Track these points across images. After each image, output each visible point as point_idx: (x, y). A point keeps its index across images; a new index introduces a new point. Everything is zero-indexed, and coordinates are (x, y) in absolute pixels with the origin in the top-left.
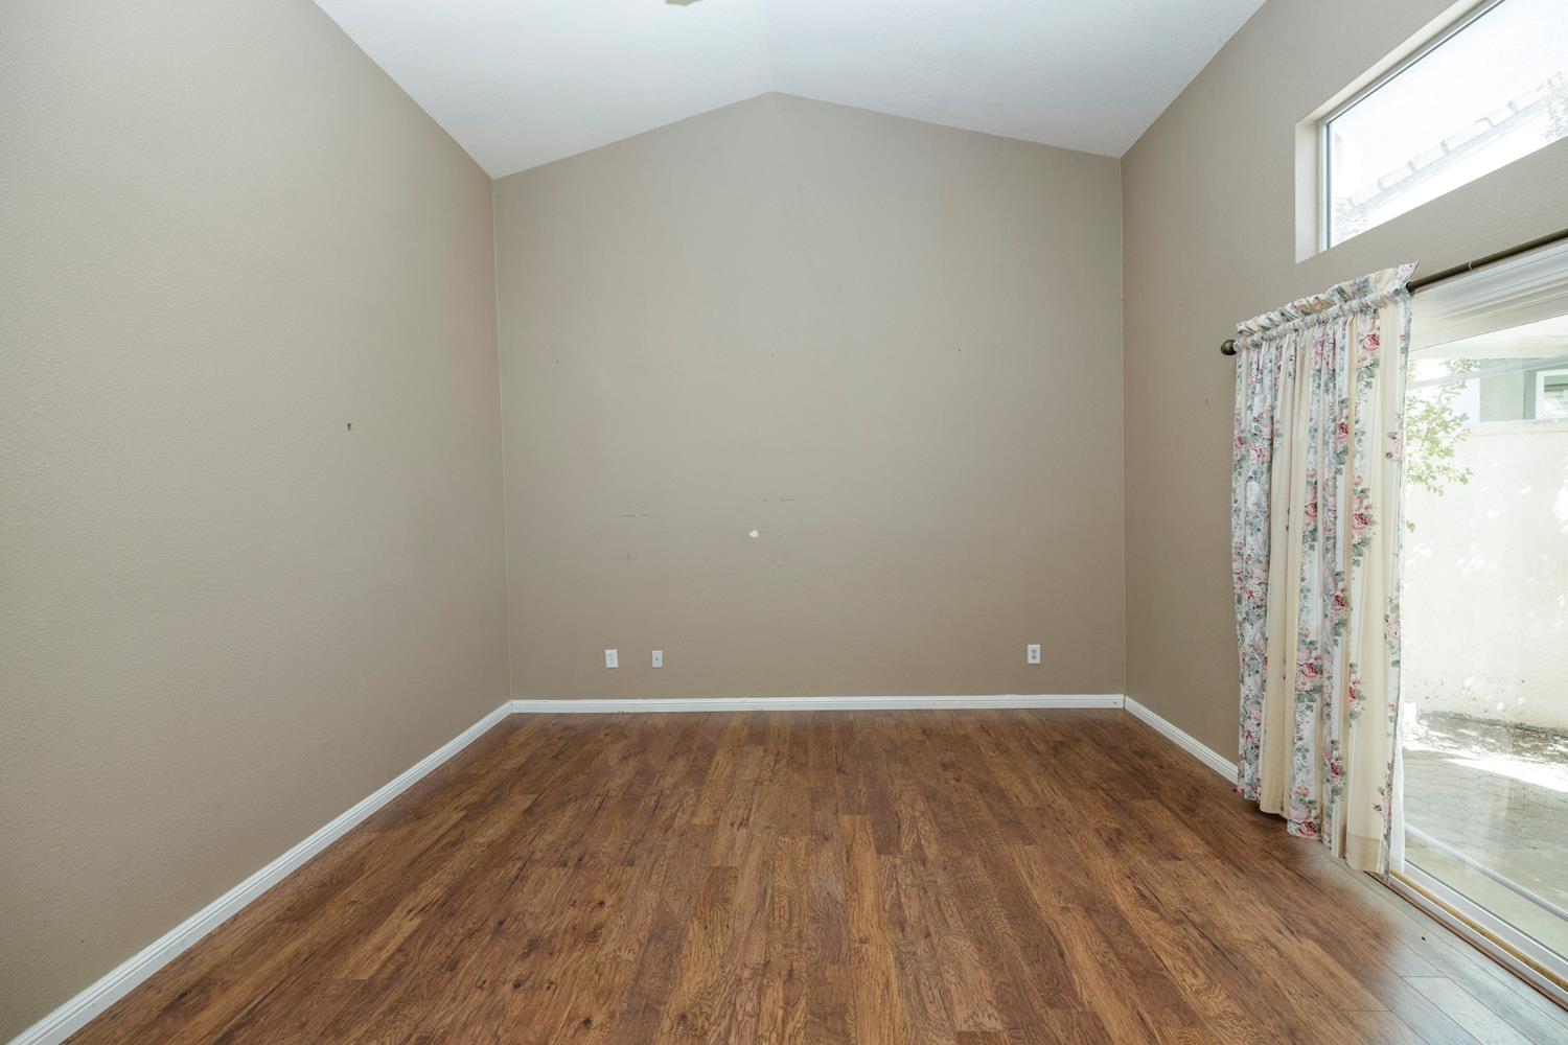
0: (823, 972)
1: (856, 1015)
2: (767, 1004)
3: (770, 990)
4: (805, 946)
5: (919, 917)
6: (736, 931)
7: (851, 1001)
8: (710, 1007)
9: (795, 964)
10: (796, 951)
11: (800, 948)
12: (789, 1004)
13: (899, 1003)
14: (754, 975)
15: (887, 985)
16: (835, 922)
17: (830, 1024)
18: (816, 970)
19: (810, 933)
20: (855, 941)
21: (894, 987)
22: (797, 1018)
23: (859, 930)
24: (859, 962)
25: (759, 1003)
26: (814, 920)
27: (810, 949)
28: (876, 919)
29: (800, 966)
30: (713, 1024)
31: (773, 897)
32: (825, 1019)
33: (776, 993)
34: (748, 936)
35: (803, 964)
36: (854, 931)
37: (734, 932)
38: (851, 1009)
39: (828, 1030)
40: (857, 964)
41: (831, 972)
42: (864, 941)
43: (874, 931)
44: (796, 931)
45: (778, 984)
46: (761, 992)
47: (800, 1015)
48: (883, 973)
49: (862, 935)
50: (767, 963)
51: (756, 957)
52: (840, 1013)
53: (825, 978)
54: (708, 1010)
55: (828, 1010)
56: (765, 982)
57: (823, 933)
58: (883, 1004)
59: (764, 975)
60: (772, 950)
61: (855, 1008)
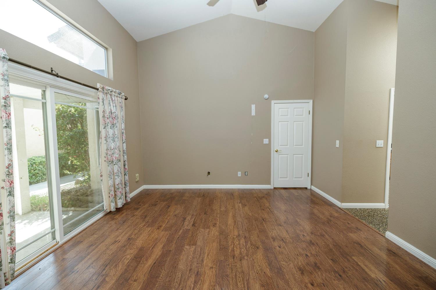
0: (225, 258)
1: (217, 249)
2: (238, 250)
3: (238, 254)
4: (230, 266)
5: (190, 277)
6: (254, 272)
7: (218, 251)
8: (252, 250)
9: (233, 260)
10: (233, 264)
11: (232, 265)
12: (233, 250)
13: (206, 251)
14: (244, 257)
15: (208, 255)
16: (220, 275)
17: (223, 247)
18: (227, 259)
19: (229, 271)
20: (214, 268)
21: (206, 254)
22: (231, 248)
23: (213, 272)
24: (214, 261)
25: (240, 251)
26: (227, 276)
27: (229, 265)
28: (206, 277)
29: (231, 260)
30: (250, 247)
31: (244, 287)
32: (224, 248)
33: (237, 252)
34: (249, 269)
35: (230, 260)
36: (214, 271)
37: (254, 271)
38: (218, 249)
39: (224, 246)
40: (215, 260)
41: (222, 258)
42: (212, 268)
43: (207, 271)
44: (234, 271)
45: (237, 255)
46: (241, 253)
47: (230, 248)
48: (208, 258)
49: (212, 270)
50: (241, 260)
51: (244, 262)
52: (221, 249)
53: (224, 257)
54: (252, 249)
55: (224, 249)
56: (240, 256)
57: (224, 270)
58: (210, 251)
59: (241, 257)
60: (240, 265)
61: (217, 250)
